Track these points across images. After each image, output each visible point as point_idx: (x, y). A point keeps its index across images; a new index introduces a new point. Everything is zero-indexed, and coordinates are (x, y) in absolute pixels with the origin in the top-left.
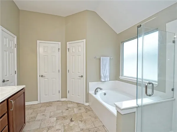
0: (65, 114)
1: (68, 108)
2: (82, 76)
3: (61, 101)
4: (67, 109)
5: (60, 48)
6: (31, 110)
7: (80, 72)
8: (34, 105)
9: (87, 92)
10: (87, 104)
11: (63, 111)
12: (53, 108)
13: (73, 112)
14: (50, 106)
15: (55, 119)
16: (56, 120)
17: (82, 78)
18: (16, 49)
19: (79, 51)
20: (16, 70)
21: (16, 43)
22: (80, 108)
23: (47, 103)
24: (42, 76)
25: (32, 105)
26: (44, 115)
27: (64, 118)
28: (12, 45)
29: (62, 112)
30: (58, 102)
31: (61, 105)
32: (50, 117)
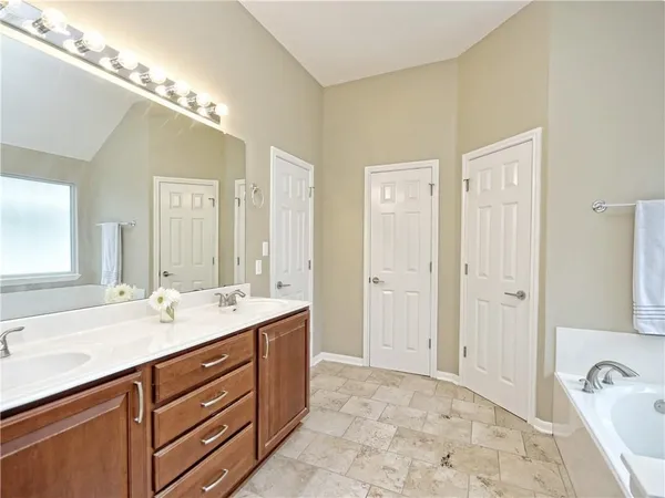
0: (429, 430)
1: (452, 411)
2: (521, 296)
3: (436, 380)
4: (447, 414)
5: (436, 182)
6: (341, 379)
7: (513, 274)
8: (352, 367)
9: (546, 373)
10: (544, 427)
11: (430, 417)
12: (399, 394)
13: (466, 435)
14: (394, 384)
15: (393, 430)
16: (396, 436)
17: (522, 303)
18: (311, 200)
19: (509, 184)
20: (311, 258)
21: (311, 184)
22: (499, 429)
23: (389, 372)
24: (376, 281)
25: (346, 366)
26: (366, 405)
27: (423, 440)
28: (301, 191)
29: (424, 418)
30: (424, 381)
31: (430, 392)
32: (380, 420)
